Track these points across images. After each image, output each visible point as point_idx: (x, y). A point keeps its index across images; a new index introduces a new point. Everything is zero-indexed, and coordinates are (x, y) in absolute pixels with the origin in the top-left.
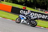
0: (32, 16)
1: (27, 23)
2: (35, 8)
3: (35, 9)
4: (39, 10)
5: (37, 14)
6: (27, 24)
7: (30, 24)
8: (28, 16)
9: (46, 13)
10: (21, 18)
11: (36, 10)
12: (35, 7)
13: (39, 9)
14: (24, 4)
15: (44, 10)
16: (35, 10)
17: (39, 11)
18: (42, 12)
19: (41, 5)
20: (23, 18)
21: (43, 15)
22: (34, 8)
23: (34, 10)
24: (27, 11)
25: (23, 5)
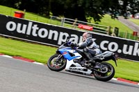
0: (97, 51)
1: (84, 70)
2: (49, 14)
3: (50, 18)
4: (60, 20)
5: (56, 33)
6: (85, 74)
7: (92, 73)
8: (85, 49)
9: (82, 28)
10: (66, 55)
11: (53, 21)
12: (51, 13)
13: (62, 18)
14: (17, 5)
15: (76, 20)
16: (49, 20)
17: (61, 22)
18: (69, 27)
19: (66, 7)
20: (72, 55)
21: (72, 35)
22: (47, 16)
23: (47, 19)
24: (27, 23)
25: (16, 8)
